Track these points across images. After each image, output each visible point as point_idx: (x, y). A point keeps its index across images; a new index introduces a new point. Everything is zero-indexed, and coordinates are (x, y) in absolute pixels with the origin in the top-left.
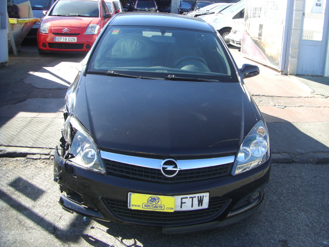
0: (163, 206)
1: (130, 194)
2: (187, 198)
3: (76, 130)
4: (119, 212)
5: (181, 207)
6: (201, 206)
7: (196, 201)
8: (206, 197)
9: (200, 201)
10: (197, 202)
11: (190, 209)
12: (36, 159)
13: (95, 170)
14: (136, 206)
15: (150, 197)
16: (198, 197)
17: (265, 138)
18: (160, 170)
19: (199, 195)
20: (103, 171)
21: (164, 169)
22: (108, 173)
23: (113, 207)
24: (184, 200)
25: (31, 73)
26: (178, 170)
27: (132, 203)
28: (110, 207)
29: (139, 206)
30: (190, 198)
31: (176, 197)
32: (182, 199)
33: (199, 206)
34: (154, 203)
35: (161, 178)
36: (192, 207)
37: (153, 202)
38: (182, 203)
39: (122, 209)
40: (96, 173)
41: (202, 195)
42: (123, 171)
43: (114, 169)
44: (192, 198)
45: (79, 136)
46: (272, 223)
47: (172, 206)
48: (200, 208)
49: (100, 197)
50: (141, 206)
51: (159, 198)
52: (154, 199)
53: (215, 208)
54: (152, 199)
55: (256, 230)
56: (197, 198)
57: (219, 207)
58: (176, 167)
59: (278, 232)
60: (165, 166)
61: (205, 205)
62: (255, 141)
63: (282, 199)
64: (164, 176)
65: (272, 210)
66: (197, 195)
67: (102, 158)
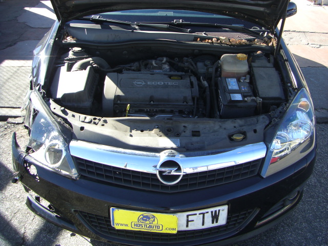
0: (161, 226)
1: (113, 210)
2: (196, 214)
3: (38, 112)
4: (101, 227)
5: (187, 226)
6: (217, 222)
7: (208, 218)
8: (223, 211)
9: (215, 217)
10: (211, 219)
11: (200, 227)
12: (18, 124)
13: (64, 172)
14: (122, 225)
15: (142, 215)
16: (212, 212)
17: (309, 114)
18: (155, 175)
19: (213, 209)
20: (74, 173)
21: (161, 173)
22: (81, 176)
23: (92, 221)
24: (190, 218)
25: (27, 9)
26: (182, 174)
27: (116, 222)
28: (88, 220)
29: (126, 225)
30: (200, 214)
31: (179, 214)
32: (188, 216)
33: (213, 223)
34: (148, 222)
35: (157, 186)
36: (203, 224)
37: (146, 220)
38: (188, 221)
39: (104, 224)
40: (65, 177)
41: (217, 209)
42: (102, 175)
43: (89, 172)
44: (203, 214)
45: (42, 120)
46: (311, 223)
47: (174, 226)
48: (215, 224)
49: (73, 210)
50: (130, 225)
51: (154, 217)
52: (148, 218)
53: (236, 220)
54: (144, 217)
55: (291, 236)
56: (210, 213)
57: (243, 218)
58: (179, 169)
59: (319, 239)
60: (163, 169)
61: (222, 220)
62: (294, 123)
63: (322, 181)
64: (161, 183)
65: (310, 201)
66: (209, 210)
67: (72, 156)
